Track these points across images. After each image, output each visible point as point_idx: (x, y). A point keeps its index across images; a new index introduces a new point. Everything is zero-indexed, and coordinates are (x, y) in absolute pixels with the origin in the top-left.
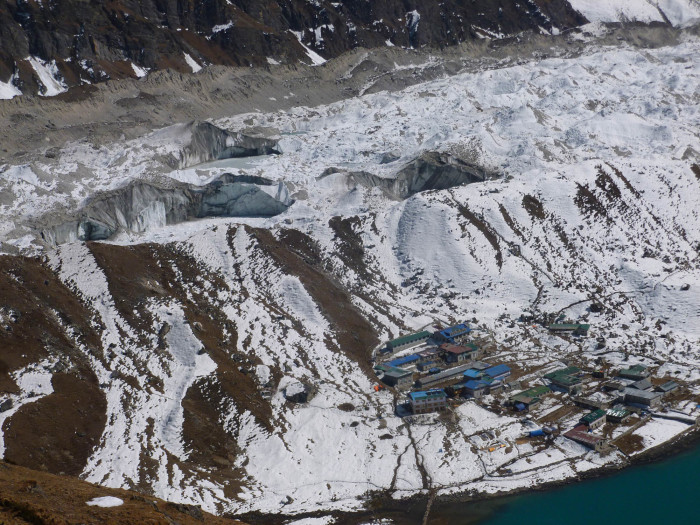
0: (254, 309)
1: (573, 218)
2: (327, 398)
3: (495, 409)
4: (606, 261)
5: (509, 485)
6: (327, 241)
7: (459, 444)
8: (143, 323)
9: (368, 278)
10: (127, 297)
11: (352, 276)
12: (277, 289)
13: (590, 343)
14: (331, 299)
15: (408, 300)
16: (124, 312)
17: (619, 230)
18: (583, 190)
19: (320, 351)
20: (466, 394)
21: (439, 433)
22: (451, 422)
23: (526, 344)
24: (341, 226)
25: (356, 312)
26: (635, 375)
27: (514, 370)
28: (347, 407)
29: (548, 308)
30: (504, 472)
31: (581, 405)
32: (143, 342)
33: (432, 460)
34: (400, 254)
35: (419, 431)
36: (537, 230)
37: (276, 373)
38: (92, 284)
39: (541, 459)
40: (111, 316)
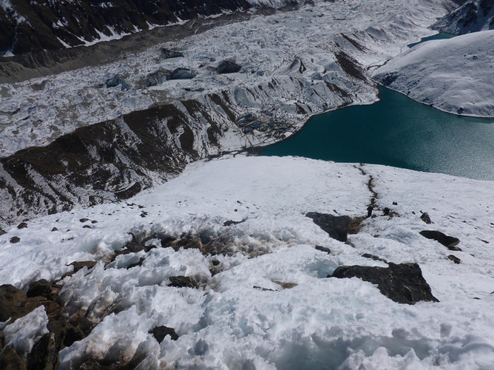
0: (214, 113)
1: (268, 90)
2: (230, 130)
3: (259, 130)
4: (275, 98)
5: (265, 145)
6: (222, 97)
7: (255, 138)
8: (195, 117)
9: (230, 104)
10: (191, 112)
11: (227, 104)
12: (216, 108)
13: (274, 116)
14: (226, 109)
15: (239, 108)
16: (191, 115)
17: (277, 92)
18: (269, 83)
19: (227, 120)
20: (254, 128)
21: (251, 136)
22: (253, 133)
23: (262, 117)
24: (224, 93)
25: (230, 111)
26: (282, 123)
27: (261, 123)
28: (234, 131)
29: (265, 109)
30: (264, 142)
31: (274, 129)
32: (196, 121)
33: (251, 141)
34: (236, 99)
35: (248, 135)
36: (261, 93)
37: (221, 125)
38: (183, 109)
39: (269, 140)
40: (189, 116)
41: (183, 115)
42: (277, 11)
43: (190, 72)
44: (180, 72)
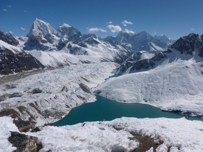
0: (31, 111)
1: (54, 100)
2: (39, 117)
3: (51, 116)
4: (57, 103)
5: (54, 122)
6: (34, 104)
7: (50, 119)
8: (23, 113)
9: (38, 106)
10: (21, 111)
11: (37, 107)
12: (32, 109)
13: (57, 110)
14: (37, 109)
15: (42, 108)
16: (21, 112)
17: (57, 100)
18: (54, 97)
19: (37, 114)
20: (49, 116)
21: (48, 119)
22: (49, 118)
23: (52, 111)
24: (35, 102)
25: (38, 110)
26: (60, 112)
27: (52, 113)
28: (41, 118)
29: (53, 107)
30: (53, 121)
31: (57, 115)
32: (24, 115)
33: (48, 121)
34: (41, 104)
35: (47, 119)
36: (51, 101)
37: (35, 116)
38: (18, 111)
39: (56, 120)
40: (20, 113)
41: (17, 113)
42: (55, 69)
43: (20, 94)
44: (15, 94)
